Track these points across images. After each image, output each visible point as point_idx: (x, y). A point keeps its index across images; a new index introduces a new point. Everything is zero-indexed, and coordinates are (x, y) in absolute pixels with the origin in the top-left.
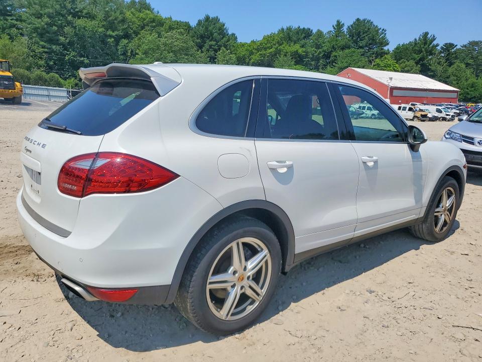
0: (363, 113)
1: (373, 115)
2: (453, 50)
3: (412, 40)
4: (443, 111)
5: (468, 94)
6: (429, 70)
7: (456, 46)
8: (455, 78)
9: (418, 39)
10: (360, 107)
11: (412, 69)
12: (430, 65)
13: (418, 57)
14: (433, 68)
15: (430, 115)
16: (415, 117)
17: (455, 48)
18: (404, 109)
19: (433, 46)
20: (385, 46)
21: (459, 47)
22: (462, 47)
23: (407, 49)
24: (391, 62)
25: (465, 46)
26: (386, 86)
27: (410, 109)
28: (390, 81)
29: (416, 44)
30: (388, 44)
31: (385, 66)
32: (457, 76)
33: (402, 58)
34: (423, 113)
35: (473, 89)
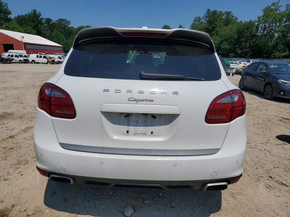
0: (13, 59)
1: (20, 60)
2: (51, 23)
3: (27, 13)
4: (62, 58)
5: (65, 48)
6: (42, 33)
7: (52, 20)
8: (57, 39)
9: (30, 13)
10: (9, 55)
11: (31, 32)
12: (42, 30)
13: (33, 24)
14: (44, 32)
15: (56, 61)
16: (48, 62)
17: (52, 22)
18: (41, 57)
19: (41, 19)
20: (9, 14)
21: (54, 21)
22: (56, 21)
23: (25, 19)
24: (17, 26)
25: (57, 21)
26: (21, 42)
27: (44, 57)
28: (22, 39)
29: (30, 16)
30: (11, 14)
31: (13, 28)
32: (57, 38)
33: (23, 24)
34: (52, 59)
35: (67, 46)
